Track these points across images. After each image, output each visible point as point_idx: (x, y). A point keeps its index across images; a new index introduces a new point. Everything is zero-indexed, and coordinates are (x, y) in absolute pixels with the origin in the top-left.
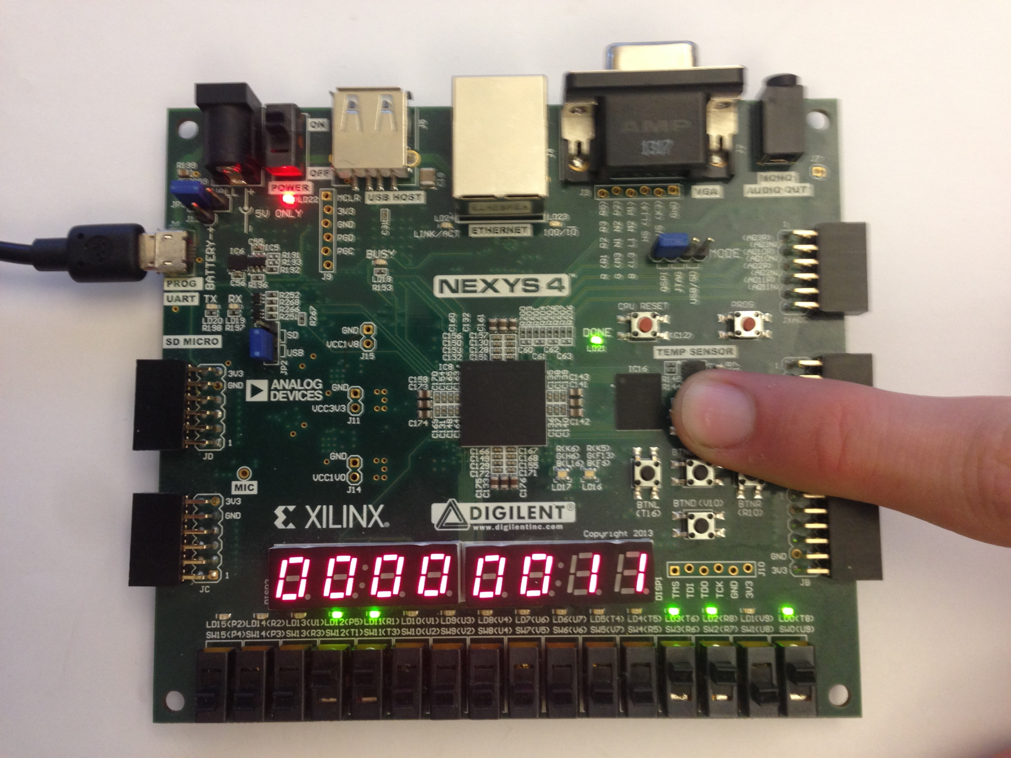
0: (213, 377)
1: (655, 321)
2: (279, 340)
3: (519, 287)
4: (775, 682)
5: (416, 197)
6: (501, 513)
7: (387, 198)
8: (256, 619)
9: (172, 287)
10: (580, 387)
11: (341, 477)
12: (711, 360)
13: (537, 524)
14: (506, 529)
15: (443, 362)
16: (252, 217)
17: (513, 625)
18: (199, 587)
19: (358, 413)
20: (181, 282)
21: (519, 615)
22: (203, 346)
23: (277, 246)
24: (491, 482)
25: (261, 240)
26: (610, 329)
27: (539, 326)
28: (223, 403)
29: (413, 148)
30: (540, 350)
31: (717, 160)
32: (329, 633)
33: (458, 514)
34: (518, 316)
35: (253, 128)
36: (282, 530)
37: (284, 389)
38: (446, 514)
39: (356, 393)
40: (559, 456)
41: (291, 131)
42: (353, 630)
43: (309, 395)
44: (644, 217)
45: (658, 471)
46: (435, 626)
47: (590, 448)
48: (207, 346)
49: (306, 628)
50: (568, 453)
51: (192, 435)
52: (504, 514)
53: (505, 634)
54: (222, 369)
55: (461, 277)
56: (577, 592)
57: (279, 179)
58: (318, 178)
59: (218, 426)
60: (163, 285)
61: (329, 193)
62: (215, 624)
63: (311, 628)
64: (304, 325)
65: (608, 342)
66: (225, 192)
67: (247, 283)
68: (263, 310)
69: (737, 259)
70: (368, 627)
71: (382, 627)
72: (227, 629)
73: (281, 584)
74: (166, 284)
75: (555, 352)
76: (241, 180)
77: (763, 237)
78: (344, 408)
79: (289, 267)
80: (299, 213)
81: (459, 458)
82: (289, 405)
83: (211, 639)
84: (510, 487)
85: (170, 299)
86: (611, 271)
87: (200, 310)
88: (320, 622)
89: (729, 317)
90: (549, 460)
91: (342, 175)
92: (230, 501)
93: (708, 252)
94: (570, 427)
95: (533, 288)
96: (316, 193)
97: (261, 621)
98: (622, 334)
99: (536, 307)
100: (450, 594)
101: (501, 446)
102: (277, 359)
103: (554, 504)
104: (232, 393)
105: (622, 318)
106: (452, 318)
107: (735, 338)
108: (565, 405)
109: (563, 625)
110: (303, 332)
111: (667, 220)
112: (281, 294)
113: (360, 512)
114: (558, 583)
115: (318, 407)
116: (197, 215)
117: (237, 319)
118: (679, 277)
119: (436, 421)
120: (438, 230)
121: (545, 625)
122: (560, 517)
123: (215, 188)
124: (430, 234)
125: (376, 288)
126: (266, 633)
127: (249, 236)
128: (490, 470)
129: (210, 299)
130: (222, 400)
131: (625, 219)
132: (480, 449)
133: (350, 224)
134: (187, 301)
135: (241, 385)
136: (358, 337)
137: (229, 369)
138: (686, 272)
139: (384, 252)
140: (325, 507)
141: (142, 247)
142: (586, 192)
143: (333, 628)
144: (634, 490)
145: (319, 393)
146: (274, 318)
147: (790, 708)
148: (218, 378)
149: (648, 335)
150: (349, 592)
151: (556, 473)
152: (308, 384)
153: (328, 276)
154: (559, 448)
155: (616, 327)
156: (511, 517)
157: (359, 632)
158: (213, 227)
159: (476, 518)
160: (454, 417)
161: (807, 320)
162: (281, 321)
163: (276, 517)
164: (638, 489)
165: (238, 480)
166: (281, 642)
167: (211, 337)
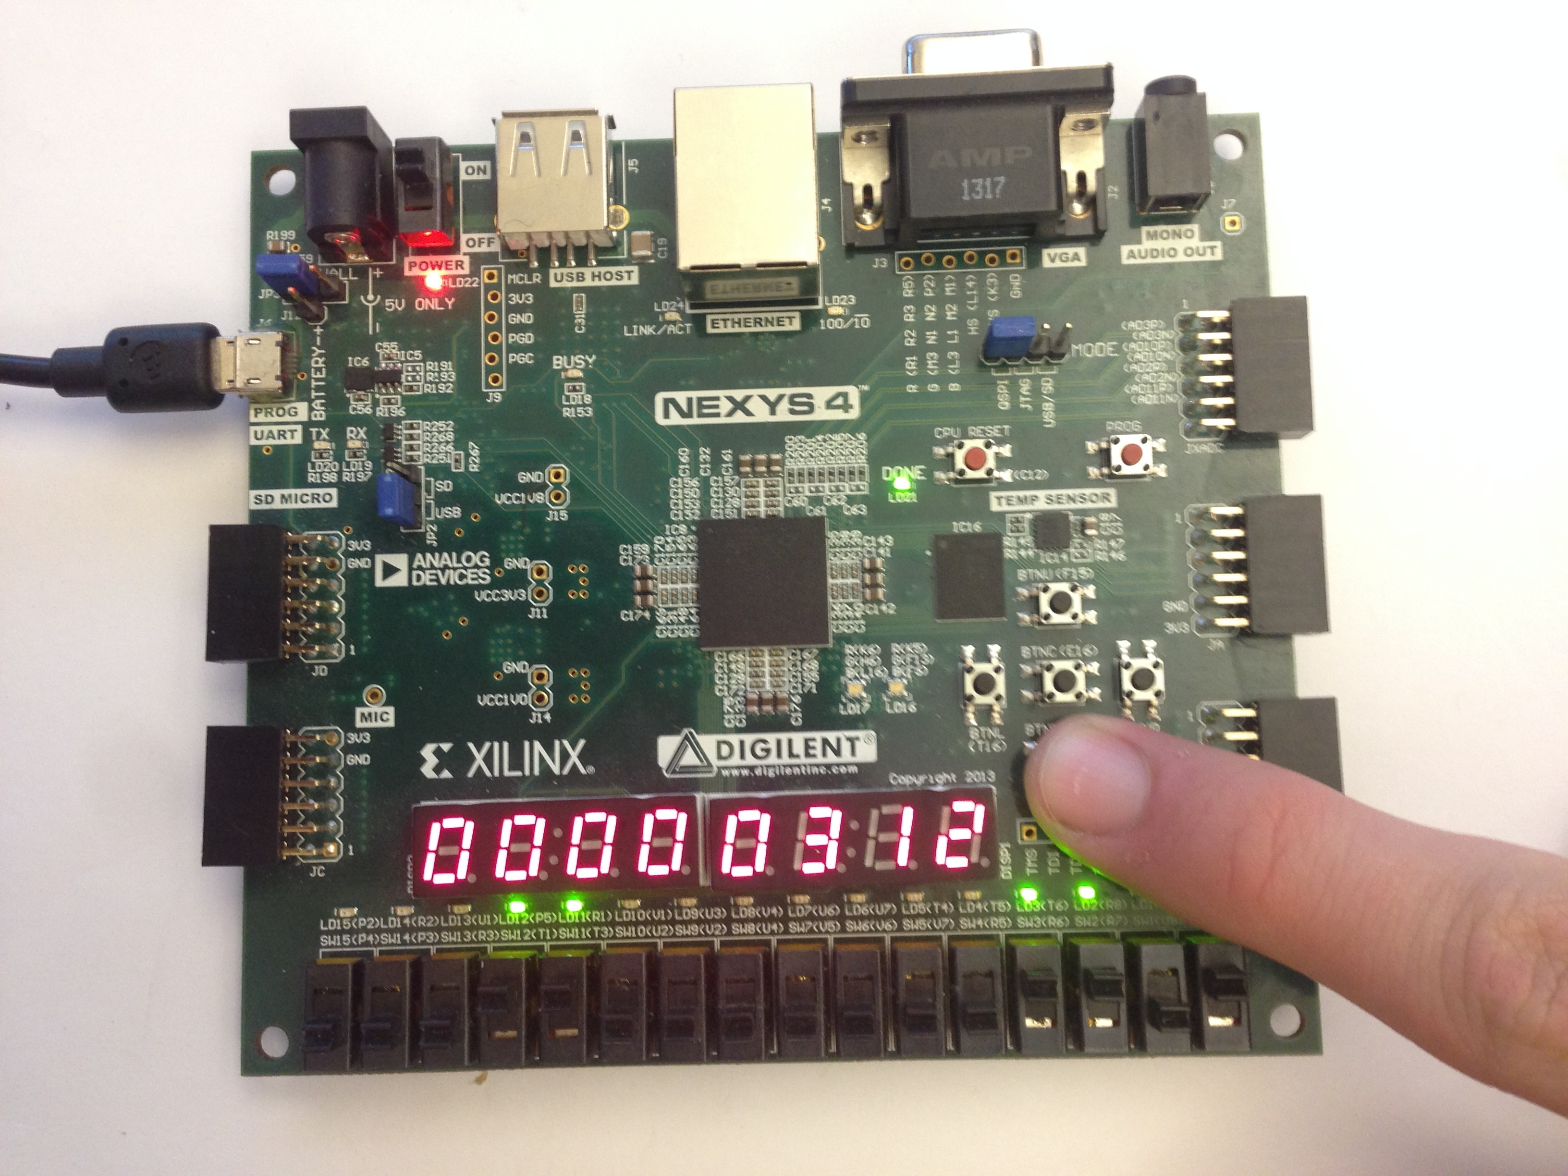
0: (324, 550)
1: (990, 453)
2: (424, 493)
3: (784, 405)
4: (1184, 997)
5: (625, 275)
6: (763, 750)
7: (581, 277)
8: (396, 916)
9: (261, 418)
10: (879, 555)
11: (521, 699)
12: (1076, 512)
13: (818, 766)
14: (771, 774)
15: (671, 522)
16: (379, 310)
17: (785, 920)
18: (309, 868)
19: (543, 602)
20: (275, 409)
21: (793, 904)
22: (310, 505)
23: (418, 353)
24: (748, 702)
25: (394, 344)
26: (923, 467)
27: (814, 465)
28: (340, 589)
29: (618, 202)
30: (816, 501)
31: (1077, 208)
32: (506, 935)
33: (698, 751)
34: (783, 451)
35: (379, 176)
36: (432, 780)
37: (432, 567)
38: (679, 752)
39: (540, 572)
40: (849, 661)
41: (435, 178)
42: (541, 931)
43: (470, 576)
44: (971, 297)
45: (1000, 680)
46: (667, 922)
47: (896, 648)
48: (316, 505)
49: (472, 928)
50: (864, 656)
51: (295, 637)
52: (768, 751)
53: (772, 933)
54: (339, 539)
55: (695, 394)
56: (880, 866)
57: (421, 251)
58: (476, 249)
59: (334, 625)
60: (248, 415)
61: (495, 272)
62: (333, 924)
63: (479, 928)
64: (462, 470)
65: (920, 487)
66: (339, 273)
67: (374, 408)
68: (399, 450)
69: (1113, 357)
70: (566, 925)
71: (587, 925)
72: (351, 932)
73: (431, 859)
74: (252, 412)
75: (843, 503)
76: (363, 255)
77: (1152, 324)
78: (522, 594)
79: (437, 384)
80: (450, 303)
81: (699, 667)
82: (440, 591)
83: (328, 947)
84: (775, 709)
85: (259, 436)
86: (922, 379)
87: (303, 452)
88: (492, 919)
89: (1104, 445)
90: (834, 668)
91: (513, 246)
92: (353, 738)
93: (1070, 347)
94: (865, 617)
95: (806, 408)
96: (475, 272)
97: (403, 918)
98: (940, 475)
99: (809, 436)
100: (686, 871)
101: (761, 648)
102: (421, 524)
103: (843, 734)
104: (353, 576)
105: (940, 451)
106: (684, 455)
107: (1113, 478)
108: (857, 584)
109: (862, 918)
110: (460, 480)
111: (1004, 299)
112: (426, 425)
113: (550, 750)
114: (851, 852)
115: (484, 594)
116: (299, 309)
117: (360, 463)
118: (1025, 387)
119: (662, 611)
120: (659, 326)
121: (833, 918)
122: (853, 753)
123: (323, 267)
124: (648, 330)
125: (567, 413)
126: (410, 936)
127: (376, 338)
128: (745, 685)
129: (319, 434)
130: (339, 586)
131: (940, 301)
132: (728, 652)
133: (526, 318)
134: (285, 438)
135: (367, 563)
136: (542, 487)
137: (348, 538)
138: (1036, 379)
139: (580, 359)
140: (496, 745)
141: (215, 357)
142: (881, 262)
143: (512, 928)
144: (966, 711)
145: (484, 573)
146: (416, 461)
147: (1208, 1037)
148: (333, 553)
149: (981, 474)
150: (534, 870)
151: (846, 686)
152: (469, 559)
153: (496, 396)
154: (849, 649)
155: (932, 465)
156: (779, 755)
157: (552, 933)
158: (322, 327)
159: (725, 758)
160: (691, 604)
161: (1222, 447)
162: (426, 465)
163: (423, 761)
164: (971, 709)
165: (364, 705)
166: (433, 950)
167: (321, 491)
